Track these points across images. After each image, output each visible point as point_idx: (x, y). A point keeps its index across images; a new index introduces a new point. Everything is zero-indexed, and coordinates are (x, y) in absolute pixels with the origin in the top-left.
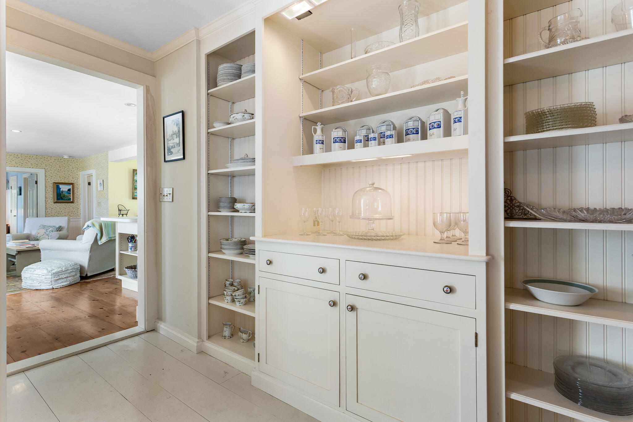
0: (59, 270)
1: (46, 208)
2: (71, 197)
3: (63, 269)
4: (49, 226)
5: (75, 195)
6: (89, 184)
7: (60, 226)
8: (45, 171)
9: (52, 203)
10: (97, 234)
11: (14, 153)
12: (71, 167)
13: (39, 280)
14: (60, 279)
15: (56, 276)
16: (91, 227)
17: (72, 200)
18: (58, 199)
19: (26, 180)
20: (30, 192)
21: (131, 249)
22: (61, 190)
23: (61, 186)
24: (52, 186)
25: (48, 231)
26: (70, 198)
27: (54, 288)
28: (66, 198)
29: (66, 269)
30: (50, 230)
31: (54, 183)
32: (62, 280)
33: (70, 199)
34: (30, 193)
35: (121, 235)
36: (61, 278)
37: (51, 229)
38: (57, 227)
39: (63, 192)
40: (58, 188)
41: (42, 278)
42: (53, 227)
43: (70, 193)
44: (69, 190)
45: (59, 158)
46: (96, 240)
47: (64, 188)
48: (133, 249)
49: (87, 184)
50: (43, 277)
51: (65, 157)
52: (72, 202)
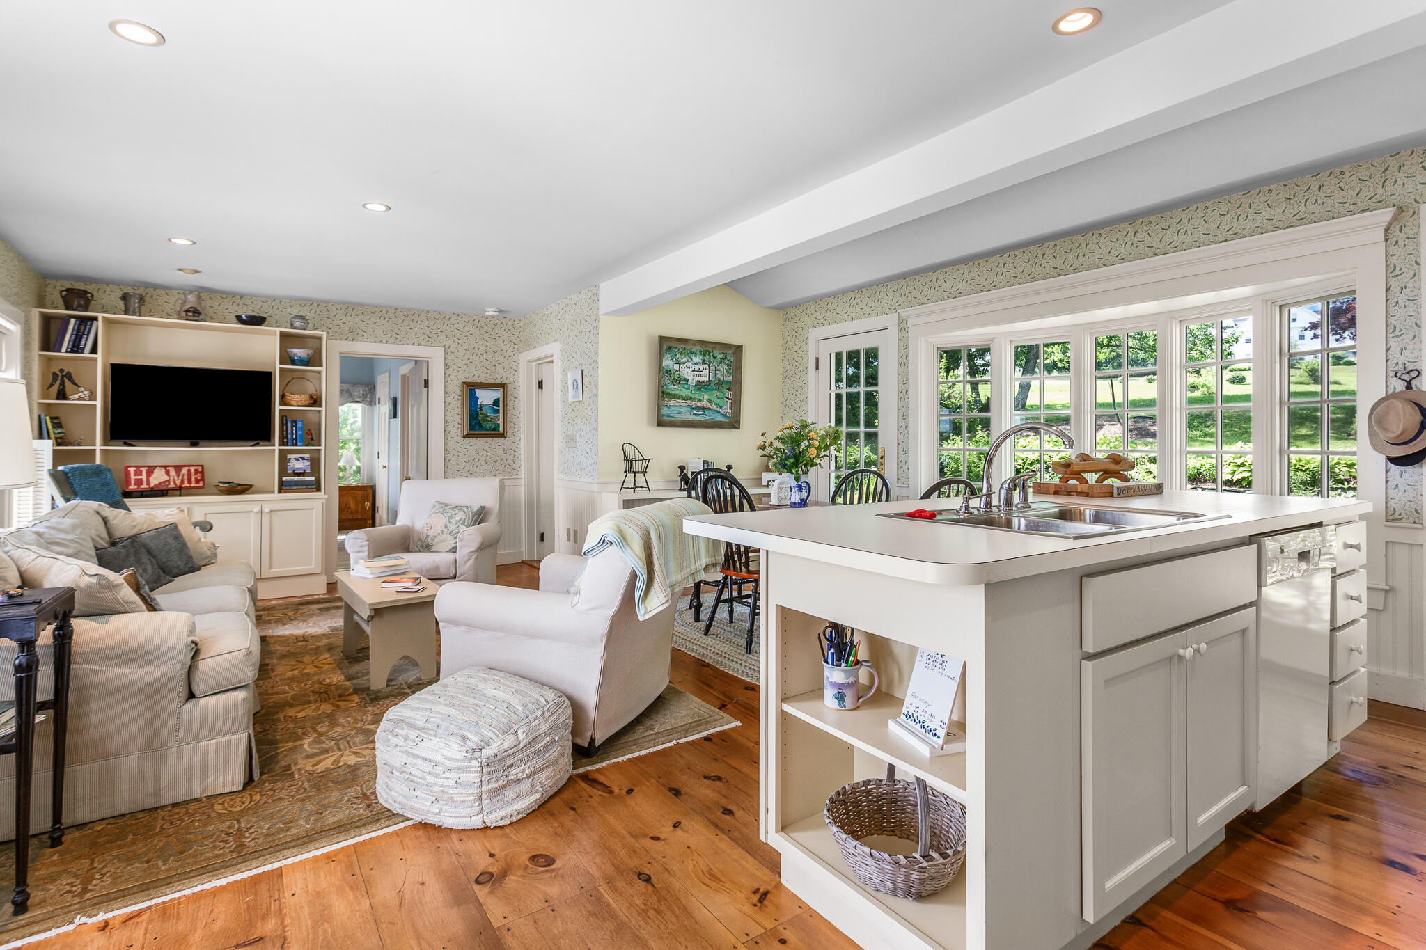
0: (506, 746)
1: (446, 450)
2: (501, 422)
3: (521, 737)
4: (455, 508)
5: (509, 415)
6: (540, 385)
7: (483, 508)
8: (446, 353)
9: (460, 438)
10: (634, 576)
11: (380, 307)
12: (500, 341)
13: (435, 789)
14: (508, 784)
15: (497, 774)
16: (614, 546)
17: (501, 431)
18: (471, 427)
19: (405, 379)
20: (412, 410)
21: (840, 697)
22: (479, 402)
23: (479, 393)
24: (459, 393)
25: (453, 521)
26: (499, 425)
27: (489, 824)
28: (490, 424)
29: (531, 737)
30: (458, 518)
31: (464, 383)
32: (518, 788)
33: (497, 427)
34: (412, 413)
35: (785, 614)
36: (513, 781)
37: (460, 515)
38: (476, 508)
39: (484, 409)
40: (473, 398)
41: (446, 782)
42: (464, 509)
43: (498, 411)
44: (496, 402)
45: (476, 317)
46: (628, 602)
47: (486, 397)
48: (849, 701)
49: (535, 384)
50: (447, 775)
51: (490, 312)
52: (503, 435)
